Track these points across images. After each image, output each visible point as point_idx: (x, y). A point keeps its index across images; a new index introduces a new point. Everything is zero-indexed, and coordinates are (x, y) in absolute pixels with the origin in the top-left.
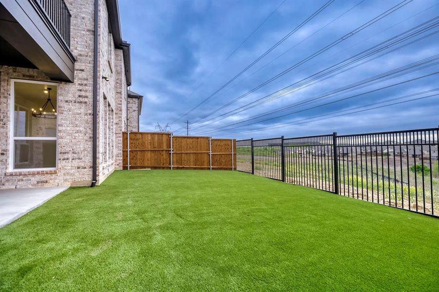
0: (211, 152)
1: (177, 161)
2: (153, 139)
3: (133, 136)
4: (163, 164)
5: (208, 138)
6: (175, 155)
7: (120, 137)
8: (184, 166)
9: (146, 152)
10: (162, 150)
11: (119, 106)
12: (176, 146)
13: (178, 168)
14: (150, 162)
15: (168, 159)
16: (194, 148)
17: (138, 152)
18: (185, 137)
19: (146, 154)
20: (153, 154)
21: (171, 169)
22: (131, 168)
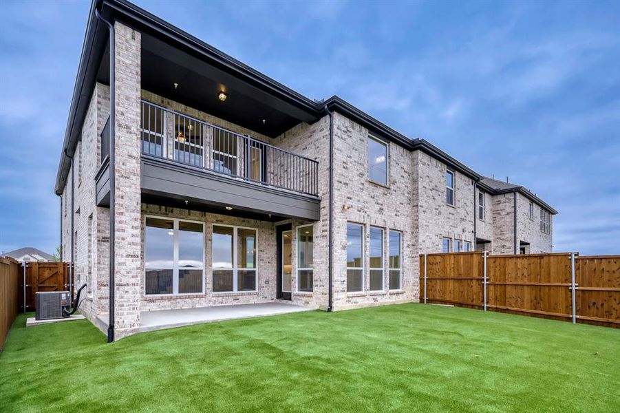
0: (574, 284)
1: (496, 297)
2: (458, 262)
3: (431, 259)
4: (472, 301)
5: (567, 255)
6: (492, 288)
7: (416, 261)
8: (509, 308)
9: (448, 281)
10: (472, 279)
11: (415, 222)
12: (495, 272)
13: (497, 310)
14: (452, 296)
15: (481, 294)
16: (532, 276)
17: (438, 281)
18: (511, 257)
19: (448, 284)
20: (457, 285)
21: (483, 309)
22: (429, 301)
